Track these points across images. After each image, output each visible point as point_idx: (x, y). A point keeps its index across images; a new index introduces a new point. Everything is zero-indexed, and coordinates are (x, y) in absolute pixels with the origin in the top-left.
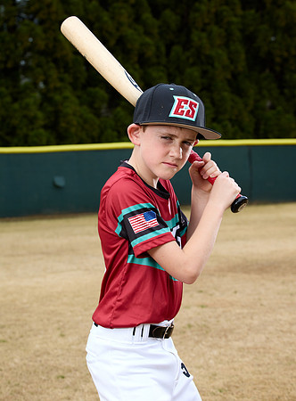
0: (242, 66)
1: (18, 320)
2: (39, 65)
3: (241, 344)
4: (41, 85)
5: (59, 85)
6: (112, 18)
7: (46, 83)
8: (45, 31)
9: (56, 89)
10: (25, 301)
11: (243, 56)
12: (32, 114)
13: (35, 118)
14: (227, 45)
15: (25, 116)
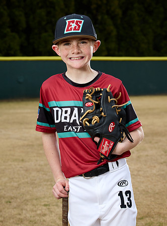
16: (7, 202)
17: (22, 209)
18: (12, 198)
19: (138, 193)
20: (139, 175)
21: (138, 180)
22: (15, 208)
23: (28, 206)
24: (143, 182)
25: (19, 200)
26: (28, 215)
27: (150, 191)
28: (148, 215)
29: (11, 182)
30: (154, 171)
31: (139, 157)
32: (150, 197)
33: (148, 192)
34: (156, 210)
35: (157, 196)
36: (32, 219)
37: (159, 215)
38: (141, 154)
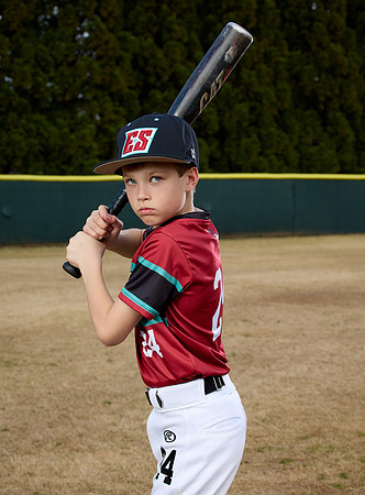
0: (288, 103)
1: (68, 344)
2: (95, 98)
3: (283, 373)
4: (98, 118)
5: (114, 117)
6: (166, 56)
7: (101, 115)
8: (102, 66)
9: (111, 121)
10: (75, 325)
11: (289, 94)
12: (88, 145)
13: (91, 148)
14: (274, 83)
15: (81, 147)
16: (104, 403)
17: (122, 416)
18: (116, 397)
19: (318, 393)
20: (332, 363)
21: (327, 370)
22: (114, 413)
23: (134, 411)
24: (332, 375)
25: (124, 400)
26: (127, 426)
27: (337, 389)
28: (318, 433)
29: (126, 369)
30: (358, 357)
31: (343, 331)
32: (334, 400)
33: (334, 392)
34: (334, 424)
35: (345, 399)
36: (129, 433)
37: (336, 433)
38: (349, 326)
